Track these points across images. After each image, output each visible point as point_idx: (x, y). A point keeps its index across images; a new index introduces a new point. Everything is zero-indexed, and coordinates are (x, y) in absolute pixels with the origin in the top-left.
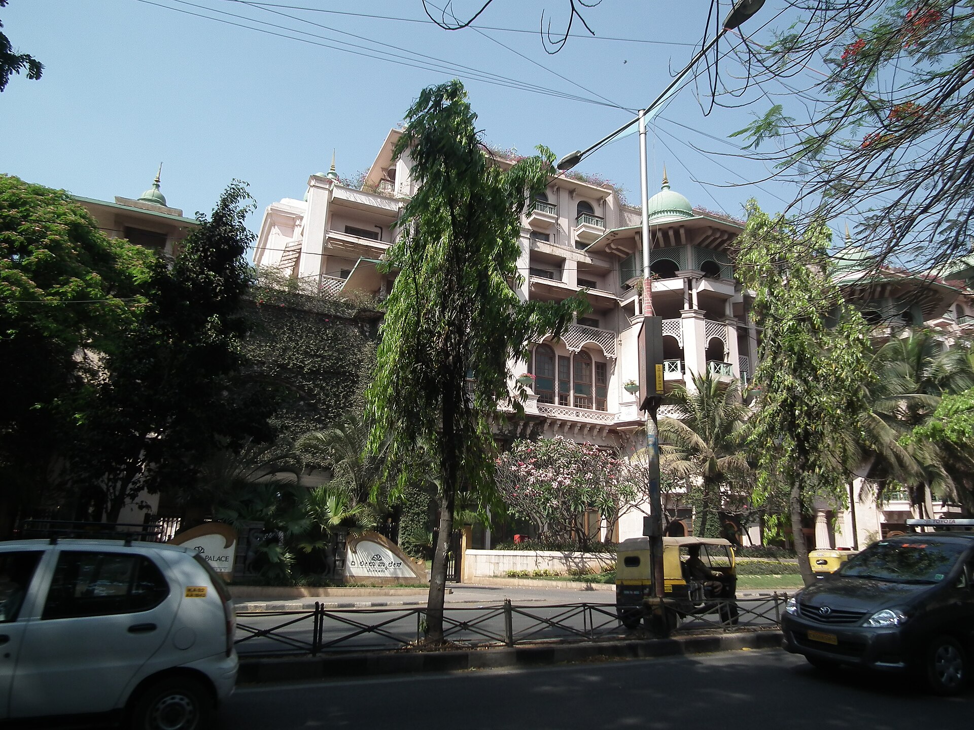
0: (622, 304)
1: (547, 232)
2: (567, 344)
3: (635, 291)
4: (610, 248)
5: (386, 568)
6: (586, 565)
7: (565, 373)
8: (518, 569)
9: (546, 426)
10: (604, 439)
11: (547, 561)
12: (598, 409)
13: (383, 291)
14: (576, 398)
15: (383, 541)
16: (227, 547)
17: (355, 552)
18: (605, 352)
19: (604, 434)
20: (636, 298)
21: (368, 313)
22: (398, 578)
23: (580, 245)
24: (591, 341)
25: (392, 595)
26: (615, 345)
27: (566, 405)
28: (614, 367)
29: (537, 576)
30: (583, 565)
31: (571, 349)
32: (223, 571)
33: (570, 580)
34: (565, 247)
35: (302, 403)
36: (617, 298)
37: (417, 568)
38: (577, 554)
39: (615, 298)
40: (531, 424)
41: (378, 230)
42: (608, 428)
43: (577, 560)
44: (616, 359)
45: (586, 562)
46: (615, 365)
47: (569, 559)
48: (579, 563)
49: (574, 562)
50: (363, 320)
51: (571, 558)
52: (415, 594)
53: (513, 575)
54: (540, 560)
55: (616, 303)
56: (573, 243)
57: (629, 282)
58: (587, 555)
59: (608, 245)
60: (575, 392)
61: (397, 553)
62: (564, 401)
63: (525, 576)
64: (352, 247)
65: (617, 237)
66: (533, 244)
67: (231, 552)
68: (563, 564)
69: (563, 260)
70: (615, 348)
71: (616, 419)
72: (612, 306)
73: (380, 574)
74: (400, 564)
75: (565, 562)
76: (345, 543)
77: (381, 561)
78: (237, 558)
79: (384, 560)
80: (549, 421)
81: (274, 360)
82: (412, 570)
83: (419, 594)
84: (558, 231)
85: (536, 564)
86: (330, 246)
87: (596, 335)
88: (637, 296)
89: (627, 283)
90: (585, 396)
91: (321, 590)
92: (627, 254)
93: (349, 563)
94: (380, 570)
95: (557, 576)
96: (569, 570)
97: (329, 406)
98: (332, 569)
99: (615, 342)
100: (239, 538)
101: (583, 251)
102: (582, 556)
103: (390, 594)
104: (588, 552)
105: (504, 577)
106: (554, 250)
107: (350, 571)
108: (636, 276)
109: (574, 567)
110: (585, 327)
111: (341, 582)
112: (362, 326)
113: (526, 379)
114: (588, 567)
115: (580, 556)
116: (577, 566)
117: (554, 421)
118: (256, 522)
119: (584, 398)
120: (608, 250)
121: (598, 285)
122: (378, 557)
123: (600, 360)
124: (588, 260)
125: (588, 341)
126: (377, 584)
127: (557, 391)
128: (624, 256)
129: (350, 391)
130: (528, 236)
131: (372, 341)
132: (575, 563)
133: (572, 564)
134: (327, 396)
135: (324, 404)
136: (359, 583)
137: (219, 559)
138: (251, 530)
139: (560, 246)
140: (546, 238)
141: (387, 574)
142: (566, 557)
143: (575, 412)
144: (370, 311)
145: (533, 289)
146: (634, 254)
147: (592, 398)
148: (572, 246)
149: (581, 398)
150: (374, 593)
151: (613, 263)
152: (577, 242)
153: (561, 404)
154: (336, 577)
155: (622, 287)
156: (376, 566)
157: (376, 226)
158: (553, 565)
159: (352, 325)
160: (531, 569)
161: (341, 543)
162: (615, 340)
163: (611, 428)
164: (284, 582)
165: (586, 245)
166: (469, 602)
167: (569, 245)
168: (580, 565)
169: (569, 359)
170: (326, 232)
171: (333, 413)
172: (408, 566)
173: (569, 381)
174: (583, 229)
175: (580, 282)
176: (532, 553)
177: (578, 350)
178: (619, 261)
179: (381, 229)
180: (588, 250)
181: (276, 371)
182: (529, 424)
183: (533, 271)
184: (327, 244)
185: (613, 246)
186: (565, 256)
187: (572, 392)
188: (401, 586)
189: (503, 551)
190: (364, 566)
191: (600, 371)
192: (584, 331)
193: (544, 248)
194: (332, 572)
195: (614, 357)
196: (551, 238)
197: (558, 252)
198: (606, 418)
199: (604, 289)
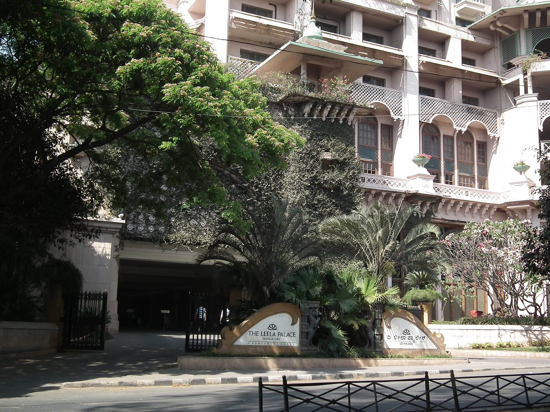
0: (505, 82)
1: (429, 8)
2: (454, 123)
3: (520, 69)
4: (496, 26)
5: (414, 342)
6: (545, 336)
7: (450, 153)
8: (482, 341)
9: (440, 206)
10: (491, 217)
11: (509, 334)
12: (480, 187)
13: (304, 74)
14: (460, 176)
15: (410, 318)
16: (293, 324)
17: (389, 327)
18: (489, 131)
19: (492, 212)
20: (521, 77)
21: (297, 98)
22: (424, 350)
23: (461, 22)
24: (476, 120)
25: (426, 365)
26: (498, 125)
27: (451, 183)
28: (497, 146)
29: (501, 347)
30: (542, 337)
31: (458, 129)
32: (292, 345)
33: (530, 350)
34: (447, 24)
35: (233, 186)
36: (499, 77)
37: (437, 340)
38: (536, 327)
39: (497, 76)
40: (428, 204)
41: (272, 8)
42: (496, 207)
43: (536, 333)
44: (498, 138)
45: (544, 334)
46: (498, 144)
47: (530, 332)
48: (538, 335)
49: (533, 334)
50: (288, 104)
51: (531, 330)
52: (443, 364)
53: (478, 347)
54: (502, 332)
55: (497, 82)
56: (454, 21)
57: (514, 61)
58: (545, 328)
59: (493, 23)
60: (460, 170)
61: (422, 328)
62: (449, 180)
63: (490, 347)
64: (255, 27)
65: (504, 15)
66: (420, 21)
67: (296, 328)
68: (524, 336)
69: (448, 38)
70: (498, 128)
71: (501, 197)
72: (494, 85)
73: (410, 347)
74: (424, 337)
75: (526, 334)
76: (382, 320)
77: (409, 335)
78: (301, 333)
79: (412, 335)
80: (444, 201)
81: (211, 145)
82: (434, 342)
83: (446, 363)
84: (440, 8)
85: (499, 337)
86: (233, 26)
87: (481, 114)
88: (522, 75)
89: (511, 61)
90: (468, 175)
91: (372, 361)
92: (510, 31)
93: (385, 337)
94: (410, 343)
95: (519, 347)
96: (530, 342)
97: (261, 189)
98: (373, 343)
99: (498, 121)
100: (302, 316)
101: (466, 28)
102: (541, 328)
103: (425, 363)
104: (545, 325)
105: (469, 349)
106: (440, 28)
107: (387, 345)
108: (521, 55)
109: (534, 339)
110: (470, 106)
111: (383, 354)
112: (287, 111)
113: (422, 160)
114: (547, 338)
115: (539, 329)
116: (537, 338)
117: (448, 201)
118: (313, 302)
119: (467, 177)
120: (492, 28)
121: (477, 62)
122: (407, 332)
123: (481, 139)
124: (471, 38)
125: (473, 120)
126: (410, 355)
127: (442, 171)
128: (507, 34)
129: (278, 175)
130: (416, 14)
131: (299, 125)
132: (535, 335)
133: (532, 336)
134: (259, 179)
135: (257, 187)
136: (397, 355)
137: (289, 335)
138: (310, 308)
139: (444, 24)
140: (428, 14)
141: (415, 346)
142: (527, 330)
143: (464, 192)
144: (300, 95)
145: (422, 68)
146: (519, 31)
147: (474, 177)
148: (452, 23)
149: (464, 177)
150: (412, 363)
151: (493, 40)
152: (457, 19)
153: (447, 183)
154: (378, 350)
155: (504, 66)
156: (407, 340)
157: (270, 4)
158: (515, 337)
159: (277, 109)
160: (495, 341)
161: (379, 319)
162: (498, 119)
163: (499, 207)
164: (341, 354)
165: (470, 23)
166: (509, 369)
167: (451, 22)
168: (539, 337)
169: (452, 138)
170: (230, 11)
171: (265, 196)
172: (431, 339)
173: (454, 161)
174: (465, 5)
175: (465, 61)
176: (494, 326)
177: (464, 130)
178: (500, 39)
179: (275, 6)
180: (471, 28)
181: (213, 156)
182: (426, 204)
183: (422, 50)
184: (231, 23)
185: (499, 24)
186: (449, 34)
187: (456, 171)
188: (428, 356)
189: (464, 325)
190: (397, 340)
191: (481, 150)
192: (469, 110)
193: (430, 25)
194: (373, 345)
195: (497, 136)
196: (433, 14)
197: (443, 30)
198: (487, 196)
199: (484, 66)
